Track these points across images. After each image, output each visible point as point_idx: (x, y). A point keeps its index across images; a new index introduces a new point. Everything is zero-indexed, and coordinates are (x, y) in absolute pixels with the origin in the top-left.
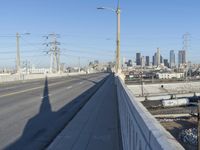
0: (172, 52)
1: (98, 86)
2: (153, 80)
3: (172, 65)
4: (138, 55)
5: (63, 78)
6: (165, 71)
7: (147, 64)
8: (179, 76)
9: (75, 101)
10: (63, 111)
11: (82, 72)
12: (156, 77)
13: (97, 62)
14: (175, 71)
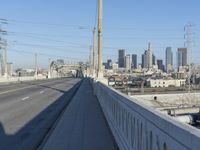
0: (168, 50)
1: (68, 97)
2: (143, 89)
3: (169, 67)
4: (121, 52)
5: (12, 84)
6: (159, 77)
7: (134, 66)
8: (178, 83)
9: (39, 119)
10: (24, 133)
11: (40, 77)
12: (147, 85)
13: (62, 61)
14: (173, 76)
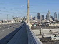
0: (55, 13)
1: (17, 30)
4: (39, 14)
6: (52, 23)
7: (43, 19)
11: (9, 23)
12: (47, 25)
14: (57, 22)
